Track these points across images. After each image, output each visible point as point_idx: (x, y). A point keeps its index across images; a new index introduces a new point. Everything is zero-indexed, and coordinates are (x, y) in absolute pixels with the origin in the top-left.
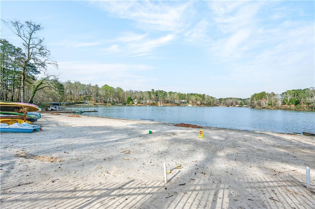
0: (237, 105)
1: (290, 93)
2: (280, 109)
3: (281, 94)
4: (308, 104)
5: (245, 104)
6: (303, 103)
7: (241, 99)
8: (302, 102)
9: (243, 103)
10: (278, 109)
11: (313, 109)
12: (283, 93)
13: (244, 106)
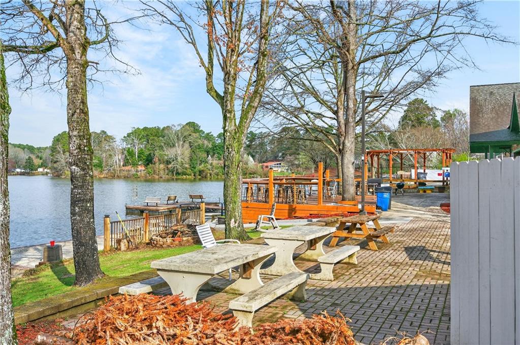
0: (18, 170)
1: (139, 135)
2: (119, 177)
3: (125, 137)
4: (168, 162)
5: (42, 166)
6: (159, 160)
7: (31, 149)
8: (156, 159)
9: (37, 162)
10: (113, 177)
11: (173, 175)
12: (129, 135)
13: (40, 170)
